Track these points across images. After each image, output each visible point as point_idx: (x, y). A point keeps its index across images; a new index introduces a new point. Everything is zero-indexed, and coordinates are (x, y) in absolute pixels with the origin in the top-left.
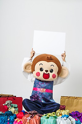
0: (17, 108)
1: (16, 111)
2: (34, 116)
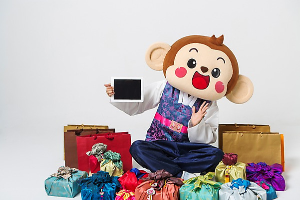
1: (118, 169)
2: (163, 185)
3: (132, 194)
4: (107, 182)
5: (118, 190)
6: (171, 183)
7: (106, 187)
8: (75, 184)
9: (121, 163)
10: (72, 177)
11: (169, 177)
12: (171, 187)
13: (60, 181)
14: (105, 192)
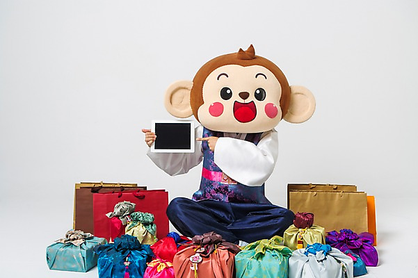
0: (152, 224)
1: (150, 236)
2: (213, 251)
3: (169, 264)
4: (134, 249)
5: (149, 259)
6: (224, 247)
7: (133, 256)
8: (89, 252)
9: (154, 227)
10: (85, 243)
11: (221, 242)
12: (223, 253)
13: (68, 248)
14: (131, 263)
